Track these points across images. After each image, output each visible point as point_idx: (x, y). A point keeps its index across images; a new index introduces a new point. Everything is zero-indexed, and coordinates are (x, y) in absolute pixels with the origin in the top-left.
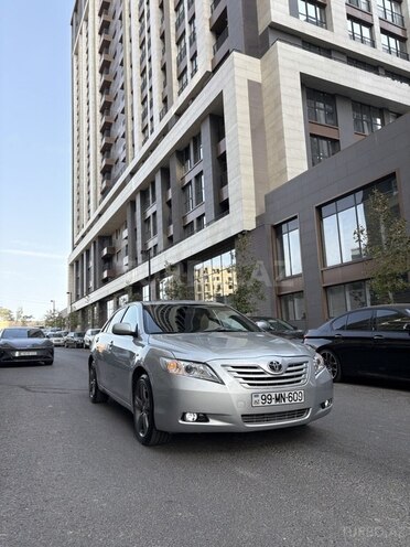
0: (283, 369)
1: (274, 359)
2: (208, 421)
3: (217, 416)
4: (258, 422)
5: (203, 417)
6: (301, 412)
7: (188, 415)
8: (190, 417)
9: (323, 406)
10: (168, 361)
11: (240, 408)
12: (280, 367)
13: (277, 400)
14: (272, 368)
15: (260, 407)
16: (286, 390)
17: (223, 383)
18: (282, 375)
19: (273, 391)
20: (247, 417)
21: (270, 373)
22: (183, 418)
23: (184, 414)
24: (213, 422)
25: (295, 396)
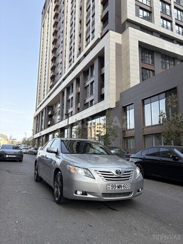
0: (122, 174)
1: (118, 169)
2: (87, 195)
3: (91, 193)
4: (109, 197)
5: (85, 193)
6: (129, 193)
7: (78, 192)
8: (79, 193)
9: (139, 191)
10: (70, 166)
11: (102, 191)
12: (121, 172)
13: (118, 187)
14: (117, 173)
15: (110, 190)
16: (122, 183)
17: (94, 178)
18: (121, 176)
19: (117, 183)
20: (104, 195)
21: (116, 175)
22: (76, 193)
23: (76, 191)
24: (89, 196)
25: (126, 186)
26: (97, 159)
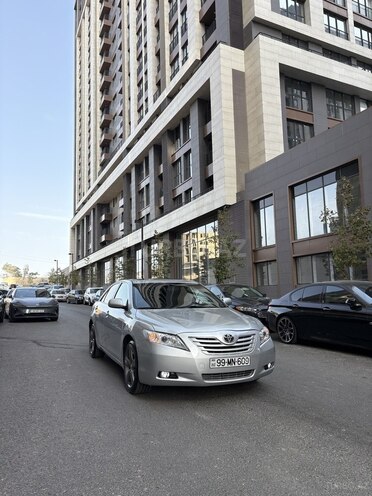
0: (235, 341)
1: (229, 333)
2: (177, 378)
3: (184, 375)
4: (214, 379)
5: (174, 375)
6: (248, 372)
7: (163, 373)
8: (165, 375)
9: (266, 367)
10: (149, 332)
11: (201, 369)
12: (233, 339)
13: (229, 363)
14: (226, 339)
15: (216, 368)
16: (235, 356)
17: (189, 350)
18: (232, 344)
19: (227, 357)
20: (206, 376)
21: (225, 343)
22: (159, 375)
23: (160, 373)
24: (181, 379)
25: (243, 360)
26: (201, 316)
